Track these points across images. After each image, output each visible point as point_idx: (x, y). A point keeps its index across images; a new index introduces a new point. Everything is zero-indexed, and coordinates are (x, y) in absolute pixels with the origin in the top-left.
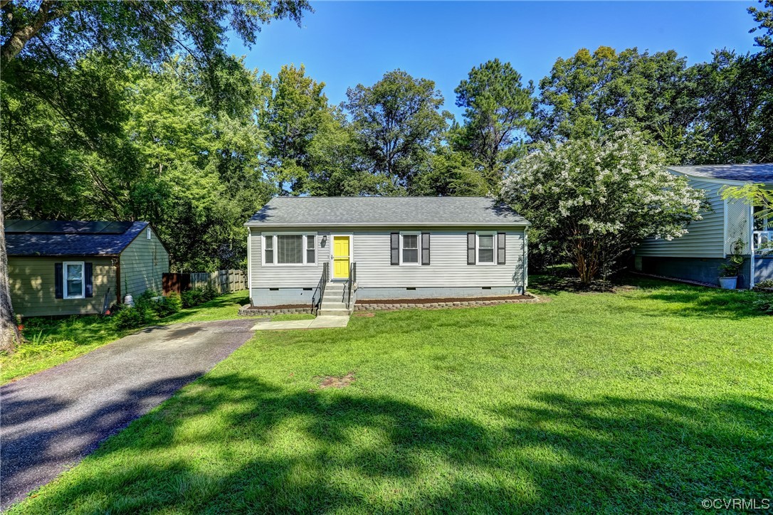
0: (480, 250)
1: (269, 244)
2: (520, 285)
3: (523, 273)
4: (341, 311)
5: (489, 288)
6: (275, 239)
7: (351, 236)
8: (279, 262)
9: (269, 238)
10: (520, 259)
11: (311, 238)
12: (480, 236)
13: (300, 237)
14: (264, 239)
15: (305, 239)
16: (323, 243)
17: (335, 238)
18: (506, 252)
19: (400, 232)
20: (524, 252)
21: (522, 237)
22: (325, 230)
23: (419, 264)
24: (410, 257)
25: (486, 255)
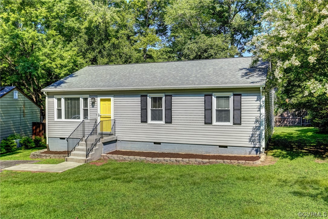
0: (216, 110)
1: (59, 105)
2: (257, 146)
3: (260, 135)
4: (80, 159)
5: (226, 147)
6: (63, 101)
7: (112, 98)
8: (65, 118)
9: (59, 100)
10: (257, 121)
11: (86, 100)
12: (217, 97)
13: (78, 99)
14: (56, 101)
15: (82, 101)
16: (93, 104)
17: (101, 100)
18: (242, 112)
19: (148, 95)
20: (261, 114)
21: (259, 99)
22: (94, 94)
23: (163, 122)
24: (156, 116)
25: (223, 115)
